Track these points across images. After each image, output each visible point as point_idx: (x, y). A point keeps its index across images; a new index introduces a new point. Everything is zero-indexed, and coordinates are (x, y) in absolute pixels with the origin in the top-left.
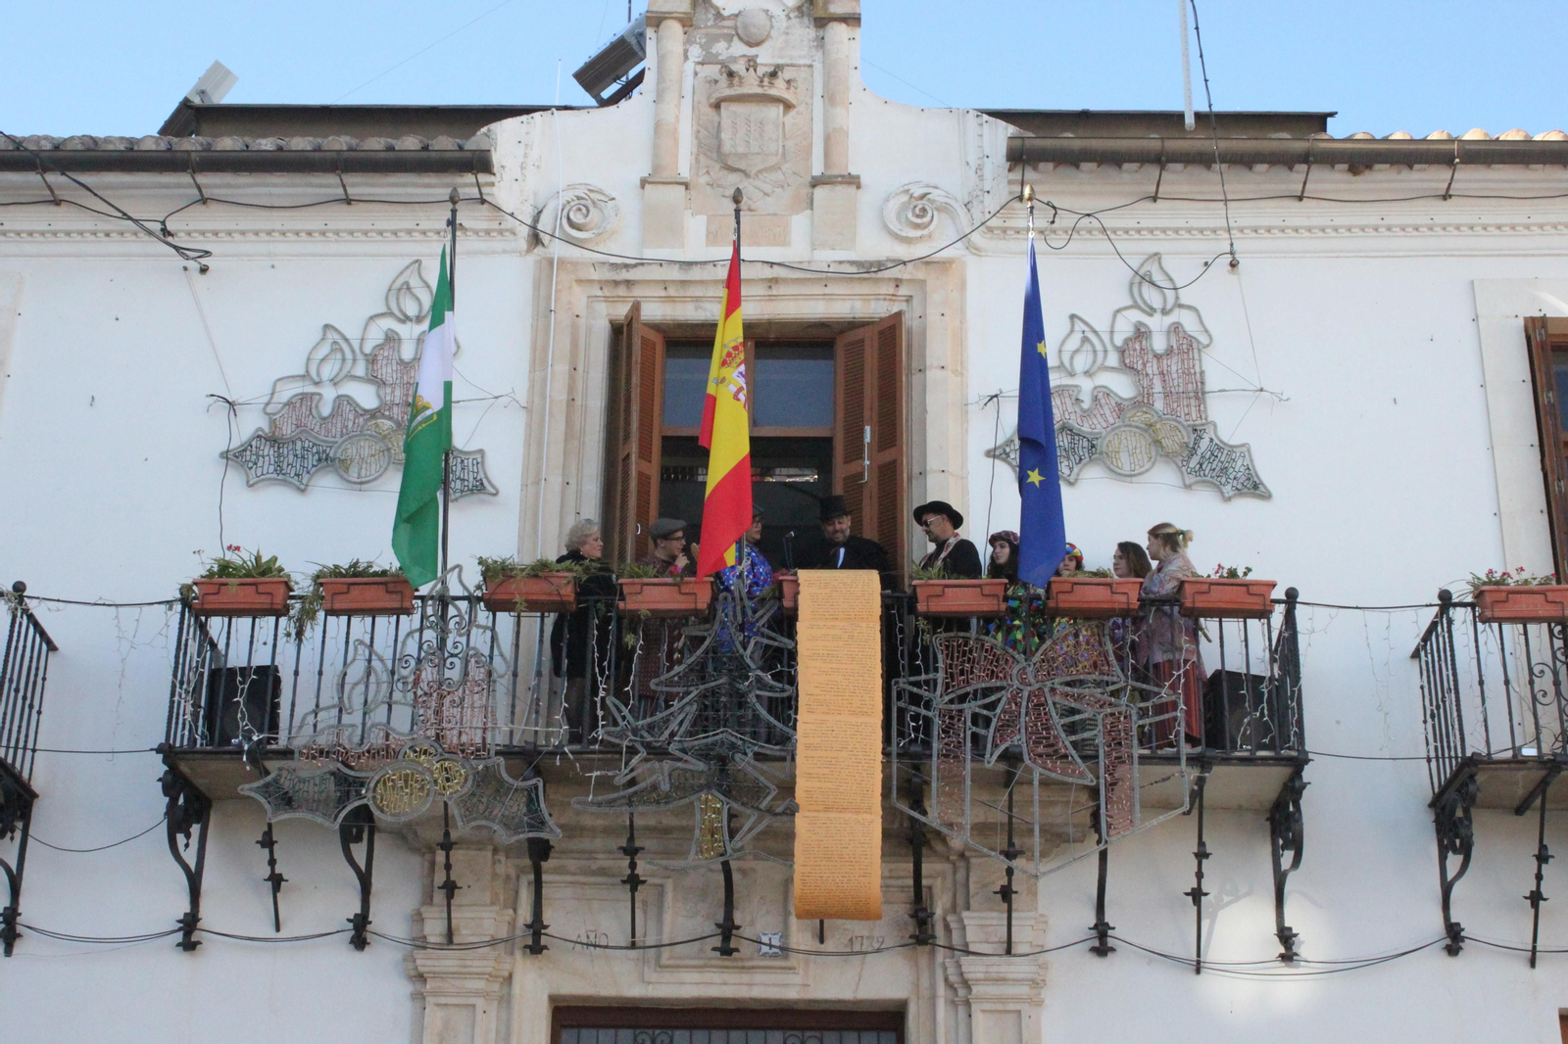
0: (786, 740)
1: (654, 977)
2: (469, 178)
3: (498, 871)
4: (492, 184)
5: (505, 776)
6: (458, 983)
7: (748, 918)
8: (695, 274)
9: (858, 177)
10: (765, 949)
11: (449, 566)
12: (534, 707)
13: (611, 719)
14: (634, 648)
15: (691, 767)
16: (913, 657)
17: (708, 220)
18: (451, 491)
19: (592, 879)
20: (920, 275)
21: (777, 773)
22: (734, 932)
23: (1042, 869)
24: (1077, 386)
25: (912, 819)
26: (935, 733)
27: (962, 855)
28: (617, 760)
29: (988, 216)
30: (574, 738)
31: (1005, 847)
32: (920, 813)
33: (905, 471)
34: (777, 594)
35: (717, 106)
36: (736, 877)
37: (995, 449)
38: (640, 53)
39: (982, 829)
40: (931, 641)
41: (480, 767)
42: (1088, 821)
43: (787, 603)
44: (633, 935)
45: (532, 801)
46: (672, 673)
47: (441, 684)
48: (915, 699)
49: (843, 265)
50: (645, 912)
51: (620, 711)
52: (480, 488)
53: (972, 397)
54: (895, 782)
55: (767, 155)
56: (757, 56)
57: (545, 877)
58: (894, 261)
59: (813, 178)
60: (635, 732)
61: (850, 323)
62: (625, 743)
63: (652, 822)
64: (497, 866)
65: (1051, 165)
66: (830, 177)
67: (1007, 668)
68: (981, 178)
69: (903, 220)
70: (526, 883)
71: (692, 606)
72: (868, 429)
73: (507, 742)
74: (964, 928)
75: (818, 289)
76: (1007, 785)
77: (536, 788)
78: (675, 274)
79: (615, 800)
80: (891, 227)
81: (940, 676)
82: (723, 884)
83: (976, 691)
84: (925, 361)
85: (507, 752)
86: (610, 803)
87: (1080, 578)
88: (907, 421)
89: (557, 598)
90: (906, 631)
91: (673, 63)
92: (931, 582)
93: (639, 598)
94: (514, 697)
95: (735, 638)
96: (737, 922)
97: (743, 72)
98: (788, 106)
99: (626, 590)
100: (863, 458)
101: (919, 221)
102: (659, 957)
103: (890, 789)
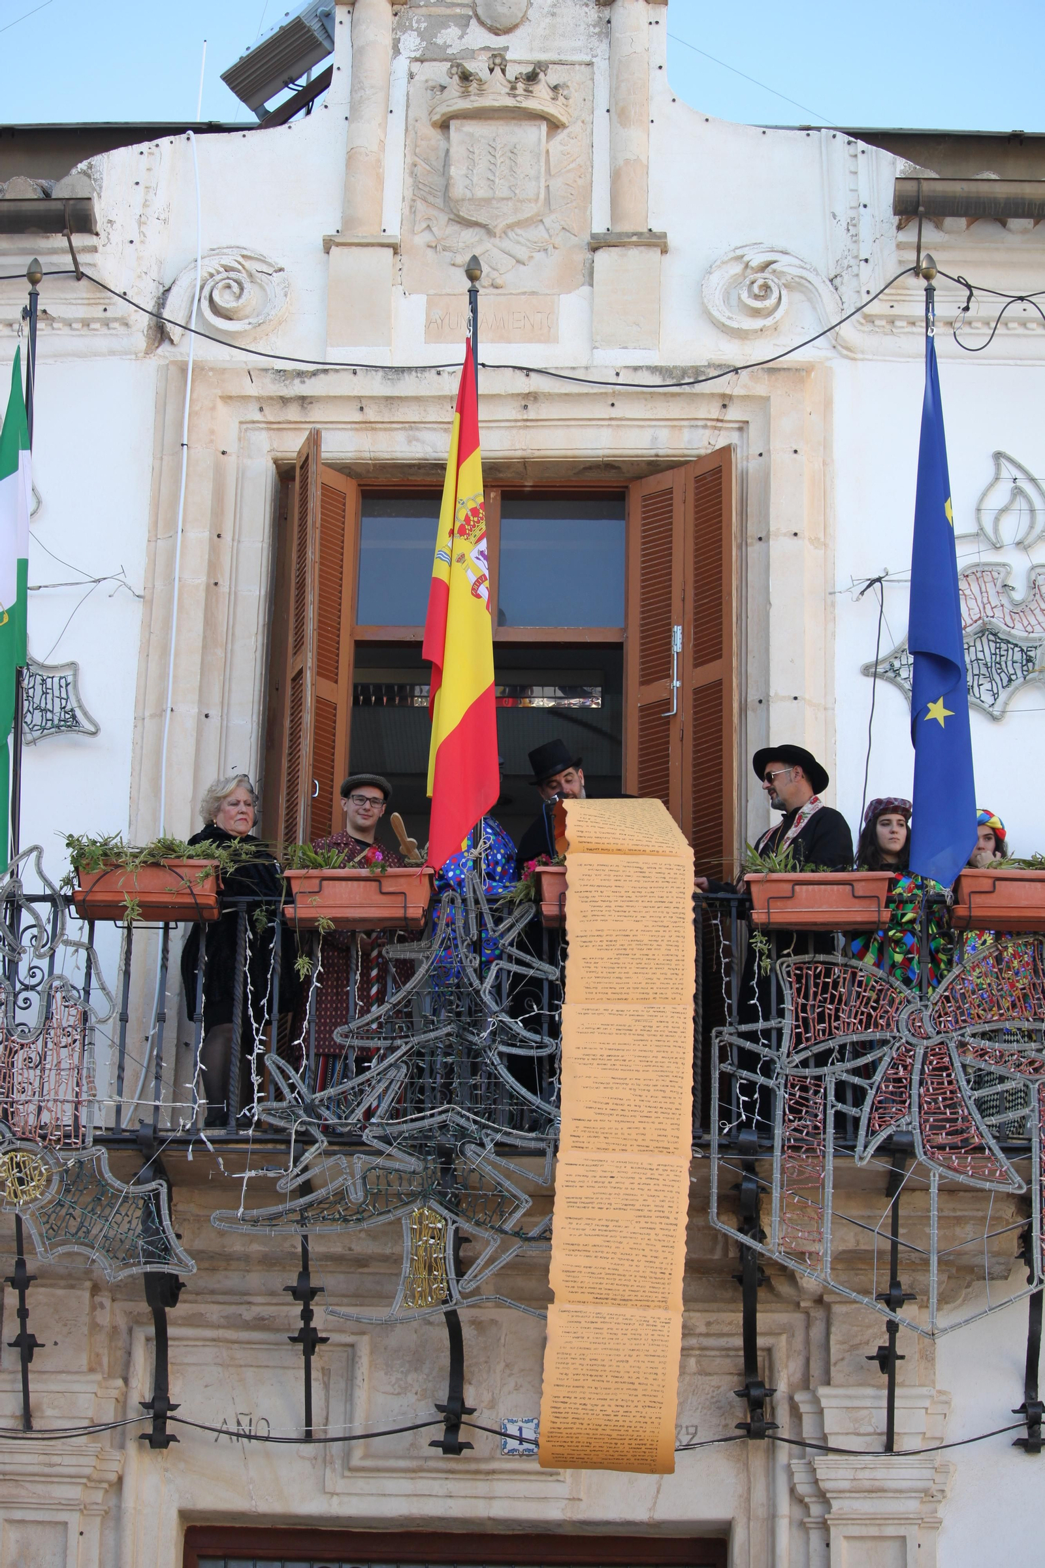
0: (543, 1123)
1: (341, 1485)
2: (58, 241)
3: (99, 1320)
4: (94, 249)
5: (108, 1175)
6: (40, 1489)
7: (487, 1397)
8: (408, 386)
9: (664, 235)
10: (512, 1444)
11: (22, 849)
12: (153, 1069)
13: (272, 1089)
14: (308, 978)
15: (397, 1165)
16: (747, 993)
17: (428, 302)
18: (26, 728)
19: (245, 1335)
20: (760, 389)
21: (531, 1176)
22: (464, 1418)
23: (942, 1321)
24: (1004, 565)
25: (742, 1247)
26: (779, 1113)
27: (819, 1301)
28: (281, 1152)
29: (867, 298)
30: (216, 1118)
31: (885, 1288)
32: (754, 1237)
33: (736, 698)
34: (533, 893)
35: (444, 126)
36: (467, 1332)
37: (877, 663)
38: (326, 44)
39: (849, 1260)
40: (773, 969)
41: (70, 1163)
42: (1015, 1247)
43: (548, 909)
44: (309, 1422)
45: (150, 1215)
46: (368, 1018)
47: (10, 1033)
48: (748, 1060)
49: (639, 373)
50: (327, 1386)
51: (287, 1077)
52: (70, 722)
53: (842, 580)
54: (715, 1190)
55: (522, 201)
56: (506, 49)
57: (171, 1331)
58: (720, 366)
59: (593, 236)
60: (311, 1110)
61: (650, 463)
62: (294, 1127)
63: (337, 1249)
64: (98, 1312)
65: (963, 221)
66: (620, 235)
67: (892, 1011)
68: (855, 238)
69: (734, 302)
70: (143, 1339)
71: (399, 913)
72: (678, 630)
73: (112, 1125)
74: (820, 1412)
75: (601, 411)
76: (890, 1193)
77: (157, 1196)
78: (376, 386)
79: (278, 1216)
80: (715, 313)
81: (788, 1023)
82: (447, 1343)
83: (842, 1047)
84: (768, 524)
85: (112, 1140)
86: (273, 1219)
87: (1006, 871)
88: (739, 617)
89: (189, 900)
90: (735, 952)
91: (377, 59)
92: (775, 876)
93: (316, 900)
94: (122, 1053)
95: (466, 963)
96: (469, 1402)
97: (484, 74)
98: (554, 126)
99: (296, 887)
100: (669, 676)
101: (758, 304)
102: (347, 1455)
103: (707, 1199)
